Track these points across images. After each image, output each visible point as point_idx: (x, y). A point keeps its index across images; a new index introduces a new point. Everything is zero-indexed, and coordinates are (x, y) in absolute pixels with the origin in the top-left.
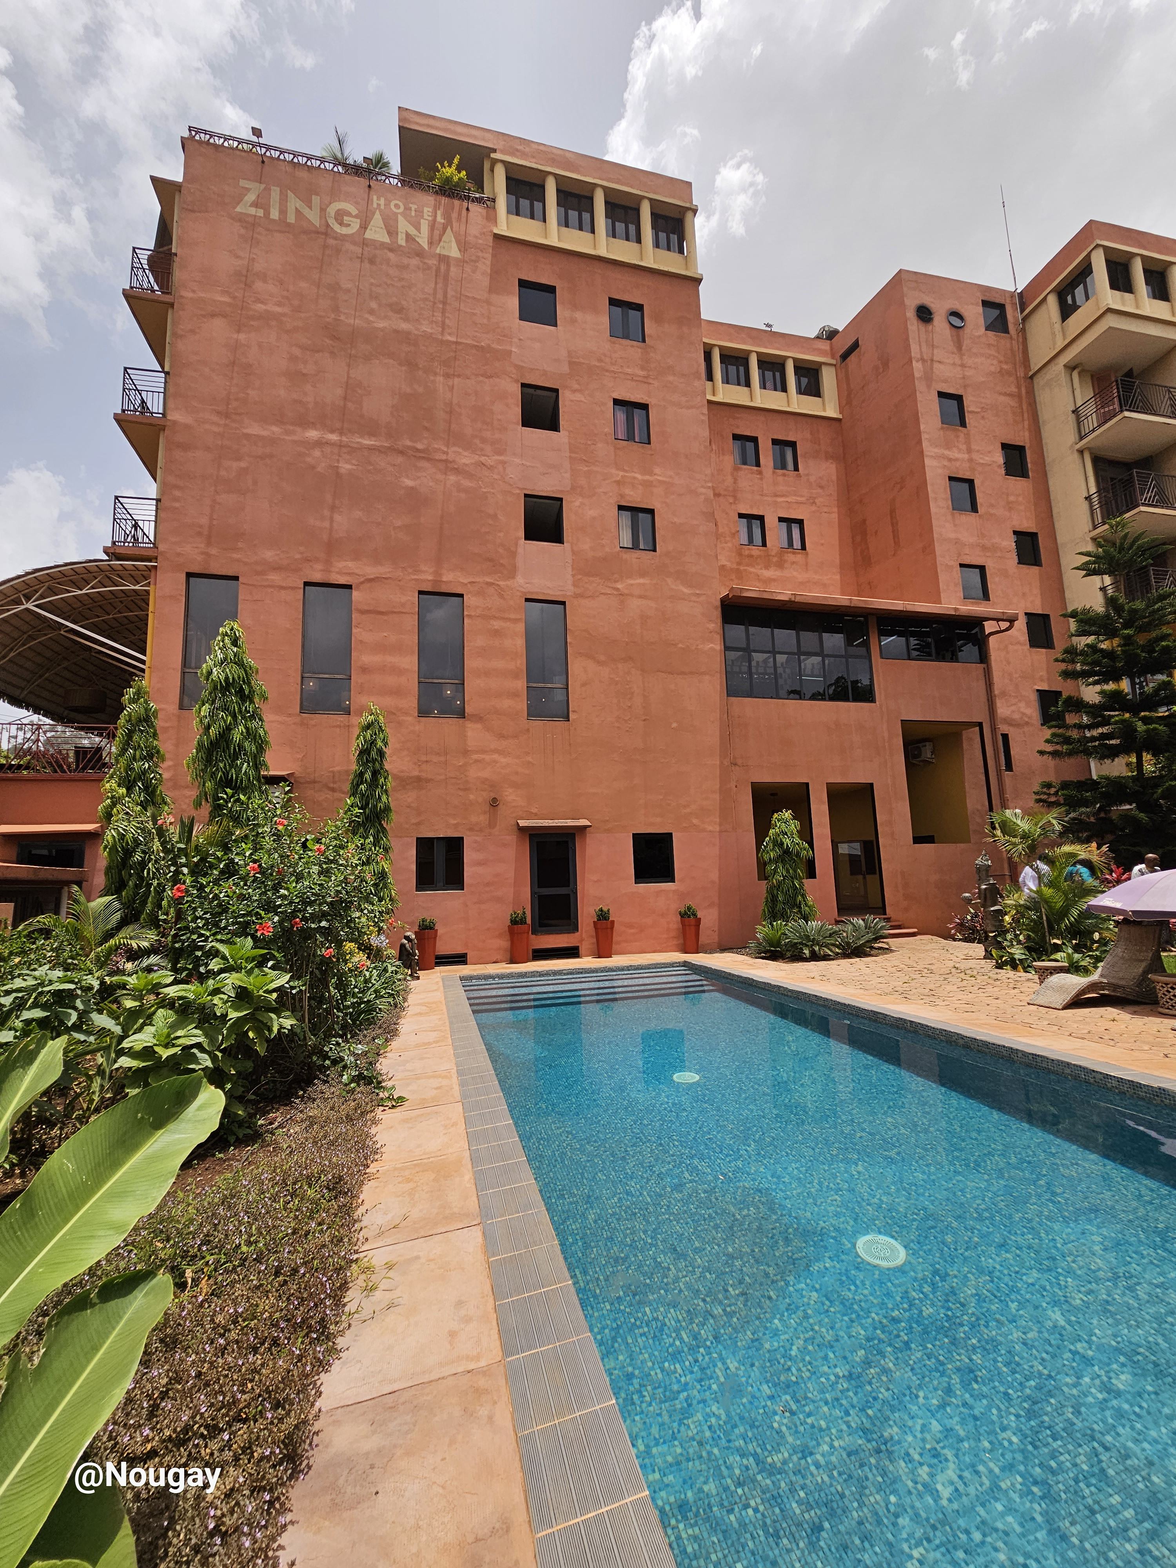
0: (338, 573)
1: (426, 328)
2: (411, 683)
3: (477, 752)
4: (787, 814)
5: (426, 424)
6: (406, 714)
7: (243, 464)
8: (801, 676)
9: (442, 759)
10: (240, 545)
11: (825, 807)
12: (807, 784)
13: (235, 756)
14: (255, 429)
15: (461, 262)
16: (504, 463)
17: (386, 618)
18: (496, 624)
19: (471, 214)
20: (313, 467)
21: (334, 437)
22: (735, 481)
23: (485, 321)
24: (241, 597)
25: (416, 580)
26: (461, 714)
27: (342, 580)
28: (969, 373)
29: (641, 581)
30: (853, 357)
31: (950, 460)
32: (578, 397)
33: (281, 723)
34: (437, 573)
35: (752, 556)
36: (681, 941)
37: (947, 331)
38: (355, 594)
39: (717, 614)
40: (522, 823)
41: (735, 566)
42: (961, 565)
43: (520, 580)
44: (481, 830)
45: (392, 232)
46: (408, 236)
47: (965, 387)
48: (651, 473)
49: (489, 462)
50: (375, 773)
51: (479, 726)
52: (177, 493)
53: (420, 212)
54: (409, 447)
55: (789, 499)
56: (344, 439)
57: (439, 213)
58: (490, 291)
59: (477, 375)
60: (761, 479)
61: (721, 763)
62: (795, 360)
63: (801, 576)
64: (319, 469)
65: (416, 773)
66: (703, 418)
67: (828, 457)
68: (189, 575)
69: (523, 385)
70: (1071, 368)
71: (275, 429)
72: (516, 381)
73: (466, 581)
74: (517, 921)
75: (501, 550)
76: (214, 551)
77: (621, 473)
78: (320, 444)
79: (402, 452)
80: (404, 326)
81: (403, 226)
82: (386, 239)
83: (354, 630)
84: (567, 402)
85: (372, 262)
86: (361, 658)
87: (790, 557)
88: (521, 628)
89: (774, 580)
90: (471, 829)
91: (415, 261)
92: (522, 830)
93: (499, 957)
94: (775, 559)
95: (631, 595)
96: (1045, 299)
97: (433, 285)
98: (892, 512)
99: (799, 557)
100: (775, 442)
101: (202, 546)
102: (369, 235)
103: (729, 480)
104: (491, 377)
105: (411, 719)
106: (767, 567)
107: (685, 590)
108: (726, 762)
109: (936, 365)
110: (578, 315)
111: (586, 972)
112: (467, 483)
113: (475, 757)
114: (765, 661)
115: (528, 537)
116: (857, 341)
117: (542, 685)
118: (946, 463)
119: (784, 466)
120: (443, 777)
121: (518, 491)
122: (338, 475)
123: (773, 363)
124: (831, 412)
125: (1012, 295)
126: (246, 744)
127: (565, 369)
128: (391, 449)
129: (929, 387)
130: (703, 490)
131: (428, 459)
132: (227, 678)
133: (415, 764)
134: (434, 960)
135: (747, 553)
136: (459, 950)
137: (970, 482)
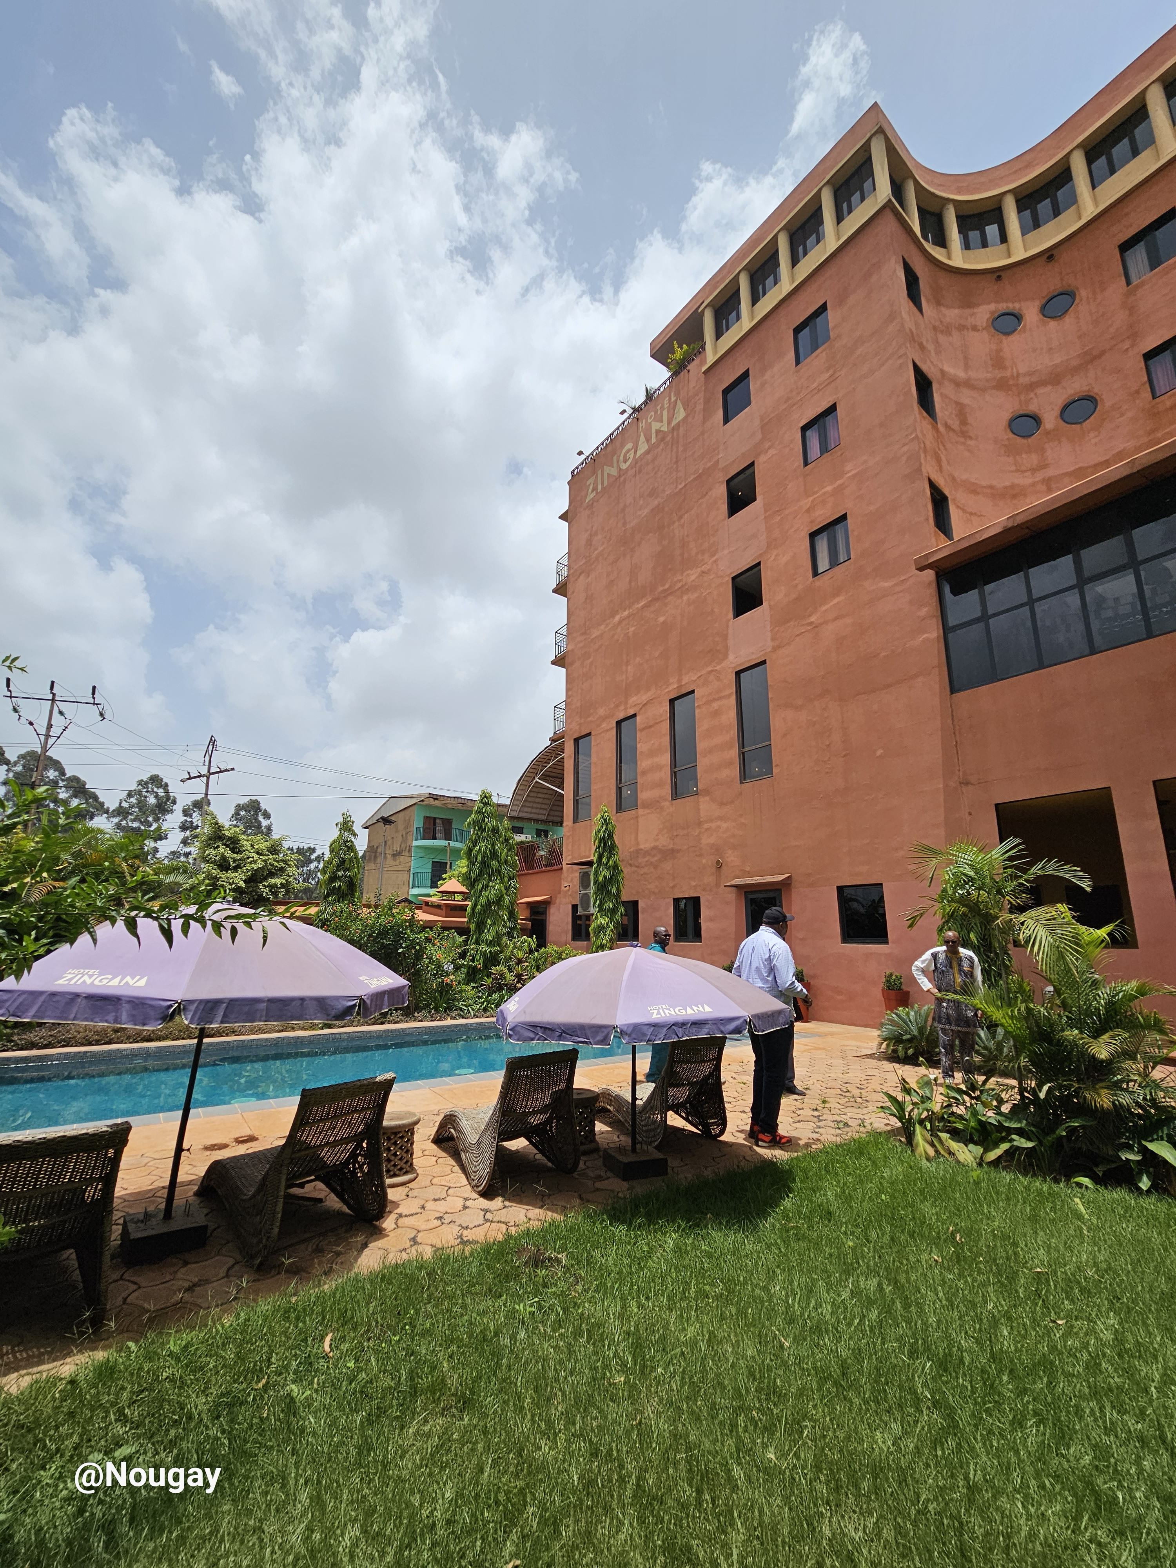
0: (632, 707)
1: (666, 492)
2: (667, 774)
3: (706, 822)
5: (670, 566)
6: (665, 800)
7: (592, 658)
9: (685, 832)
10: (591, 712)
12: (1104, 789)
14: (595, 633)
15: (686, 419)
16: (716, 561)
17: (653, 729)
19: (693, 370)
23: (702, 450)
24: (593, 745)
25: (668, 693)
26: (696, 791)
27: (631, 713)
29: (836, 601)
32: (772, 452)
34: (680, 680)
38: (638, 719)
43: (731, 657)
44: (711, 890)
45: (648, 439)
46: (657, 432)
48: (841, 476)
49: (705, 568)
51: (707, 798)
53: (663, 407)
54: (662, 592)
56: (631, 610)
57: (673, 395)
58: (704, 421)
59: (698, 500)
61: (946, 786)
64: (620, 640)
68: (575, 741)
69: (728, 482)
72: (722, 482)
73: (696, 677)
75: (716, 639)
76: (584, 721)
77: (811, 499)
79: (658, 599)
80: (657, 502)
81: (654, 427)
82: (646, 448)
83: (638, 745)
84: (760, 467)
85: (640, 472)
86: (641, 763)
88: (732, 701)
90: (704, 890)
91: (661, 447)
92: (739, 888)
97: (670, 455)
101: (578, 720)
102: (638, 455)
104: (707, 494)
105: (666, 804)
108: (954, 783)
110: (769, 374)
113: (706, 826)
115: (736, 615)
117: (750, 748)
120: (687, 847)
121: (728, 579)
122: (628, 638)
127: (757, 437)
128: (653, 600)
131: (671, 594)
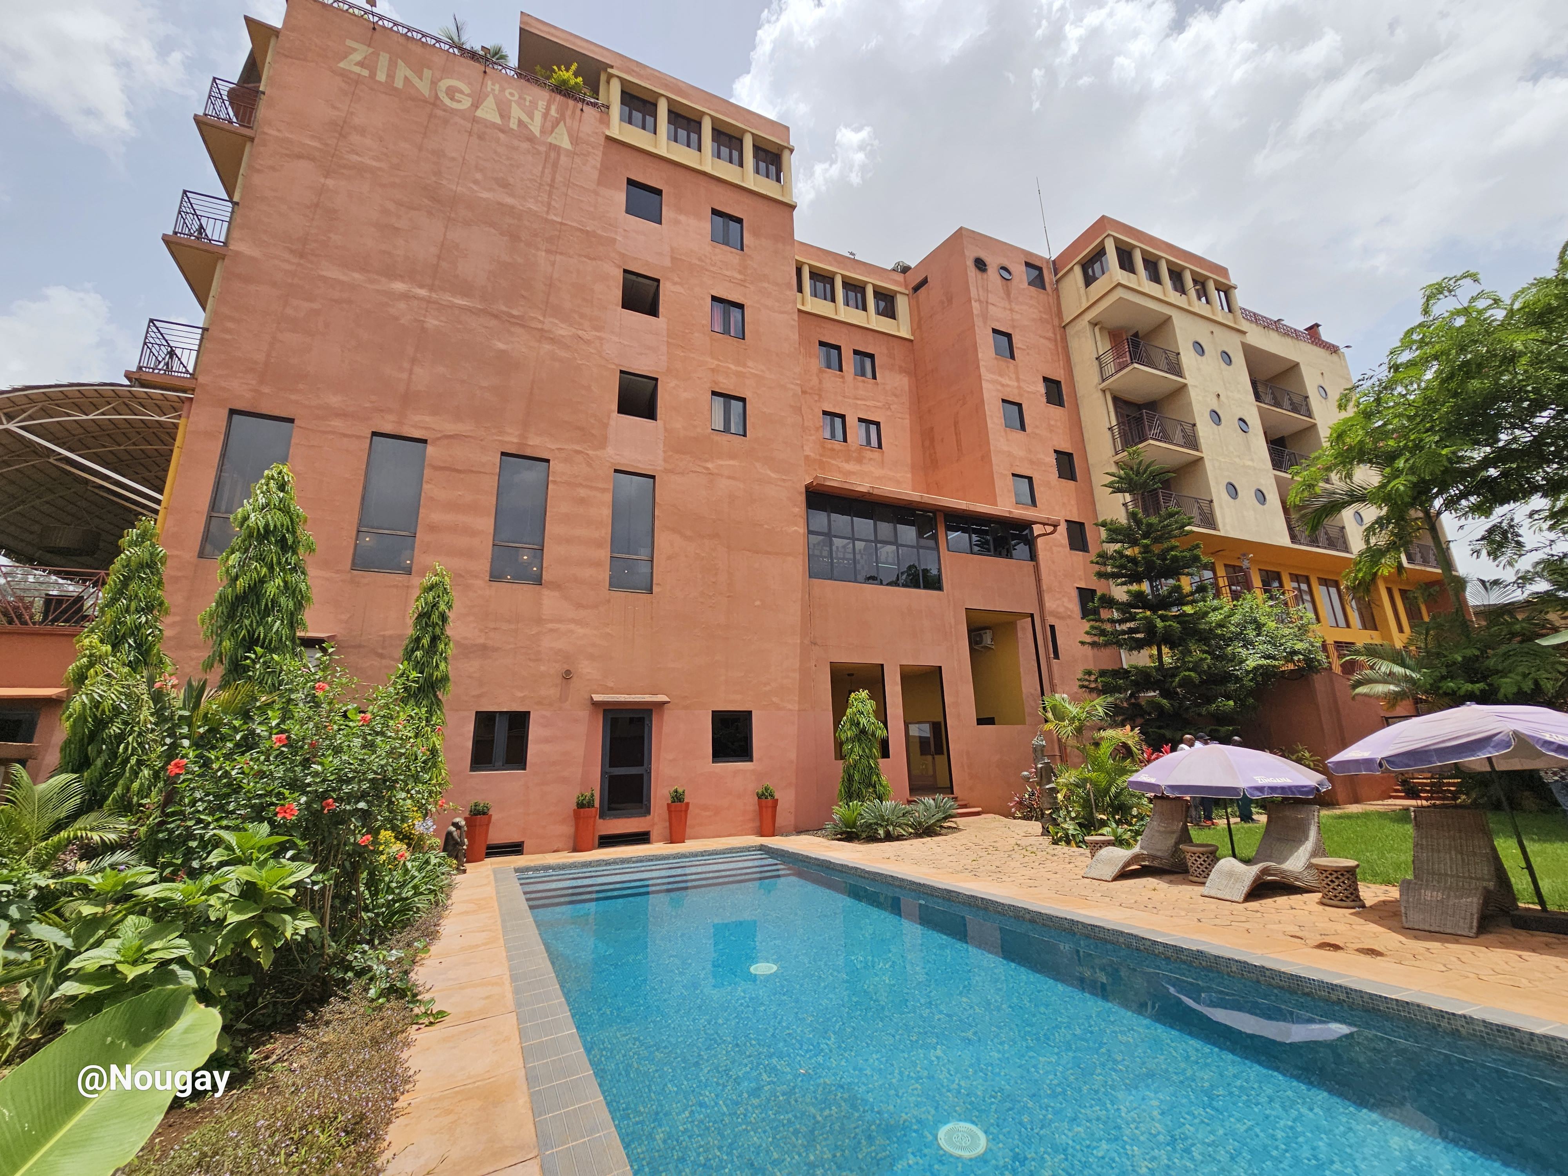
0: (415, 426)
1: (531, 205)
2: (485, 545)
3: (551, 621)
4: (864, 694)
5: (523, 293)
6: (477, 577)
7: (316, 306)
8: (877, 563)
9: (513, 627)
10: (301, 386)
11: (899, 688)
12: (882, 665)
13: (267, 612)
14: (333, 273)
15: (571, 154)
16: (600, 339)
17: (462, 476)
18: (582, 492)
19: (584, 115)
20: (397, 319)
21: (423, 292)
22: (820, 382)
23: (592, 209)
24: (293, 441)
25: (500, 441)
26: (538, 581)
27: (417, 434)
28: (1016, 317)
29: (732, 462)
30: (922, 290)
31: (1003, 385)
32: (678, 289)
33: (327, 579)
34: (523, 437)
35: (833, 450)
36: (758, 824)
37: (999, 280)
38: (430, 449)
39: (802, 499)
40: (597, 698)
41: (818, 457)
42: (1014, 475)
43: (610, 451)
44: (550, 704)
45: (504, 114)
46: (520, 122)
47: (1014, 327)
48: (745, 365)
49: (586, 336)
50: (435, 639)
51: (557, 594)
52: (230, 325)
53: (534, 104)
54: (504, 313)
55: (868, 403)
56: (434, 295)
57: (553, 108)
58: (599, 183)
59: (580, 255)
60: (844, 382)
61: (802, 643)
62: (874, 286)
63: (878, 472)
64: (402, 321)
65: (481, 641)
66: (793, 323)
67: (902, 370)
68: (233, 412)
69: (625, 271)
70: (1094, 324)
71: (356, 275)
72: (619, 267)
73: (553, 447)
74: (582, 804)
75: (592, 421)
76: (266, 390)
77: (716, 362)
78: (405, 296)
79: (496, 317)
80: (509, 200)
81: (516, 112)
82: (498, 121)
83: (425, 486)
84: (667, 292)
85: (481, 137)
86: (429, 515)
87: (868, 454)
88: (608, 497)
89: (853, 473)
90: (539, 703)
91: (525, 145)
92: (596, 704)
93: (560, 845)
94: (854, 455)
95: (722, 476)
96: (1072, 268)
97: (540, 169)
98: (956, 424)
99: (876, 455)
100: (856, 352)
101: (254, 382)
102: (479, 113)
103: (815, 381)
104: (594, 259)
105: (481, 583)
106: (847, 461)
107: (773, 475)
108: (807, 642)
109: (991, 307)
110: (682, 218)
111: (657, 860)
112: (563, 354)
113: (550, 626)
114: (844, 547)
115: (619, 412)
116: (926, 278)
117: (627, 556)
118: (999, 387)
119: (863, 374)
120: (512, 646)
121: (613, 367)
122: (424, 330)
123: (855, 286)
124: (905, 333)
125: (1048, 261)
126: (283, 600)
127: (667, 262)
128: (484, 312)
129: (985, 323)
130: (792, 386)
131: (523, 326)
132: (267, 525)
133: (481, 631)
134: (484, 851)
135: (829, 446)
136: (515, 838)
137: (1019, 405)
